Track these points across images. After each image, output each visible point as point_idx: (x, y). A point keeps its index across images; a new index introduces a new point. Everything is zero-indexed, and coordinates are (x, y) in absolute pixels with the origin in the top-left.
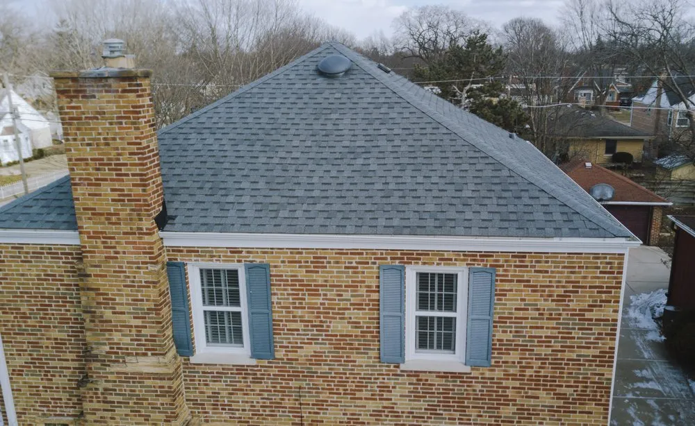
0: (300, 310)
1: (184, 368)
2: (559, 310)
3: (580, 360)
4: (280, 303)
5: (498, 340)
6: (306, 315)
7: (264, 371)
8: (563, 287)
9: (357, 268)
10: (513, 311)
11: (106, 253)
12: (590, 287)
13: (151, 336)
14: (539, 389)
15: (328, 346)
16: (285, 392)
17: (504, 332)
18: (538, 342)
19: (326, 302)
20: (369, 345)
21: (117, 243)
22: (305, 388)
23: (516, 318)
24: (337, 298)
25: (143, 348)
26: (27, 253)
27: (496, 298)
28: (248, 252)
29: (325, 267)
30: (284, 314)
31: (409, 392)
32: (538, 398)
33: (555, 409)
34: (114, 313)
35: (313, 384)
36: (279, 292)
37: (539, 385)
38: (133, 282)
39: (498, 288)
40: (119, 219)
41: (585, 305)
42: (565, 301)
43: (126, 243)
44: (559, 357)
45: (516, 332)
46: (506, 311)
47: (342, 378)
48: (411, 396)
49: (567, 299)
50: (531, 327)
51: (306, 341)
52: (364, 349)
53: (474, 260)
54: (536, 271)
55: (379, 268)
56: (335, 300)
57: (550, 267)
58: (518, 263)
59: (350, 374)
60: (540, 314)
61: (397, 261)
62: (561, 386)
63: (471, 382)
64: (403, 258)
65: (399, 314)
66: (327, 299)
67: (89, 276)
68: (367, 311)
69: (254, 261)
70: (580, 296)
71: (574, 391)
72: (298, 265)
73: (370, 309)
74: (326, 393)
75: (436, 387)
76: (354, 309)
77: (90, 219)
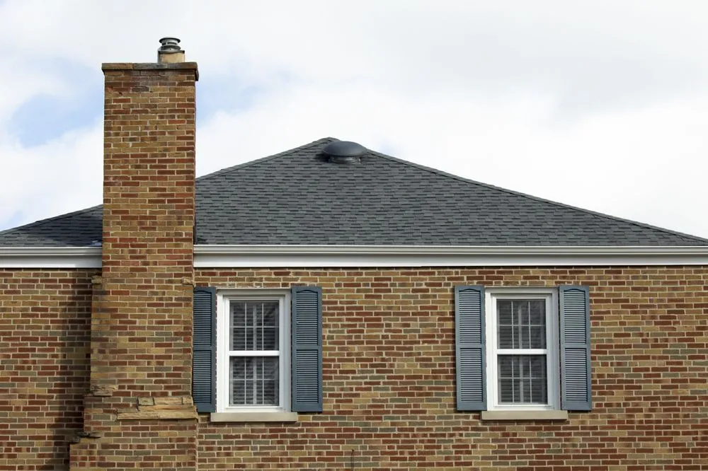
0: (356, 346)
1: (201, 431)
2: (665, 335)
3: (695, 398)
4: (332, 338)
5: (599, 376)
6: (365, 352)
7: (307, 430)
8: (666, 306)
9: (427, 290)
10: (613, 338)
11: (133, 265)
12: (696, 306)
13: (175, 369)
14: (652, 440)
15: (390, 392)
16: (333, 459)
17: (605, 364)
18: (645, 376)
19: (390, 334)
20: (443, 389)
21: (148, 252)
22: (359, 453)
23: (617, 346)
24: (402, 329)
25: (163, 385)
26: (16, 281)
27: (591, 322)
28: (296, 274)
29: (390, 291)
30: (337, 351)
31: (493, 452)
32: (651, 451)
33: (674, 464)
34: (131, 340)
35: (371, 447)
36: (331, 323)
37: (651, 433)
38: (161, 299)
39: (593, 310)
40: (154, 223)
41: (693, 328)
42: (670, 323)
43: (159, 251)
44: (671, 395)
45: (619, 364)
46: (605, 338)
47: (407, 436)
48: (495, 458)
49: (672, 321)
50: (635, 358)
51: (363, 386)
52: (437, 394)
53: (564, 277)
54: (634, 289)
55: (453, 290)
56: (400, 331)
57: (649, 282)
58: (612, 280)
59: (418, 429)
60: (643, 340)
61: (475, 282)
62: (678, 433)
63: (570, 434)
64: (482, 278)
65: (479, 346)
66: (390, 331)
67: (107, 293)
68: (440, 344)
69: (304, 284)
70: (685, 317)
71: (694, 439)
72: (356, 288)
73: (442, 342)
74: (386, 459)
75: (527, 443)
76: (424, 342)
77: (119, 223)
